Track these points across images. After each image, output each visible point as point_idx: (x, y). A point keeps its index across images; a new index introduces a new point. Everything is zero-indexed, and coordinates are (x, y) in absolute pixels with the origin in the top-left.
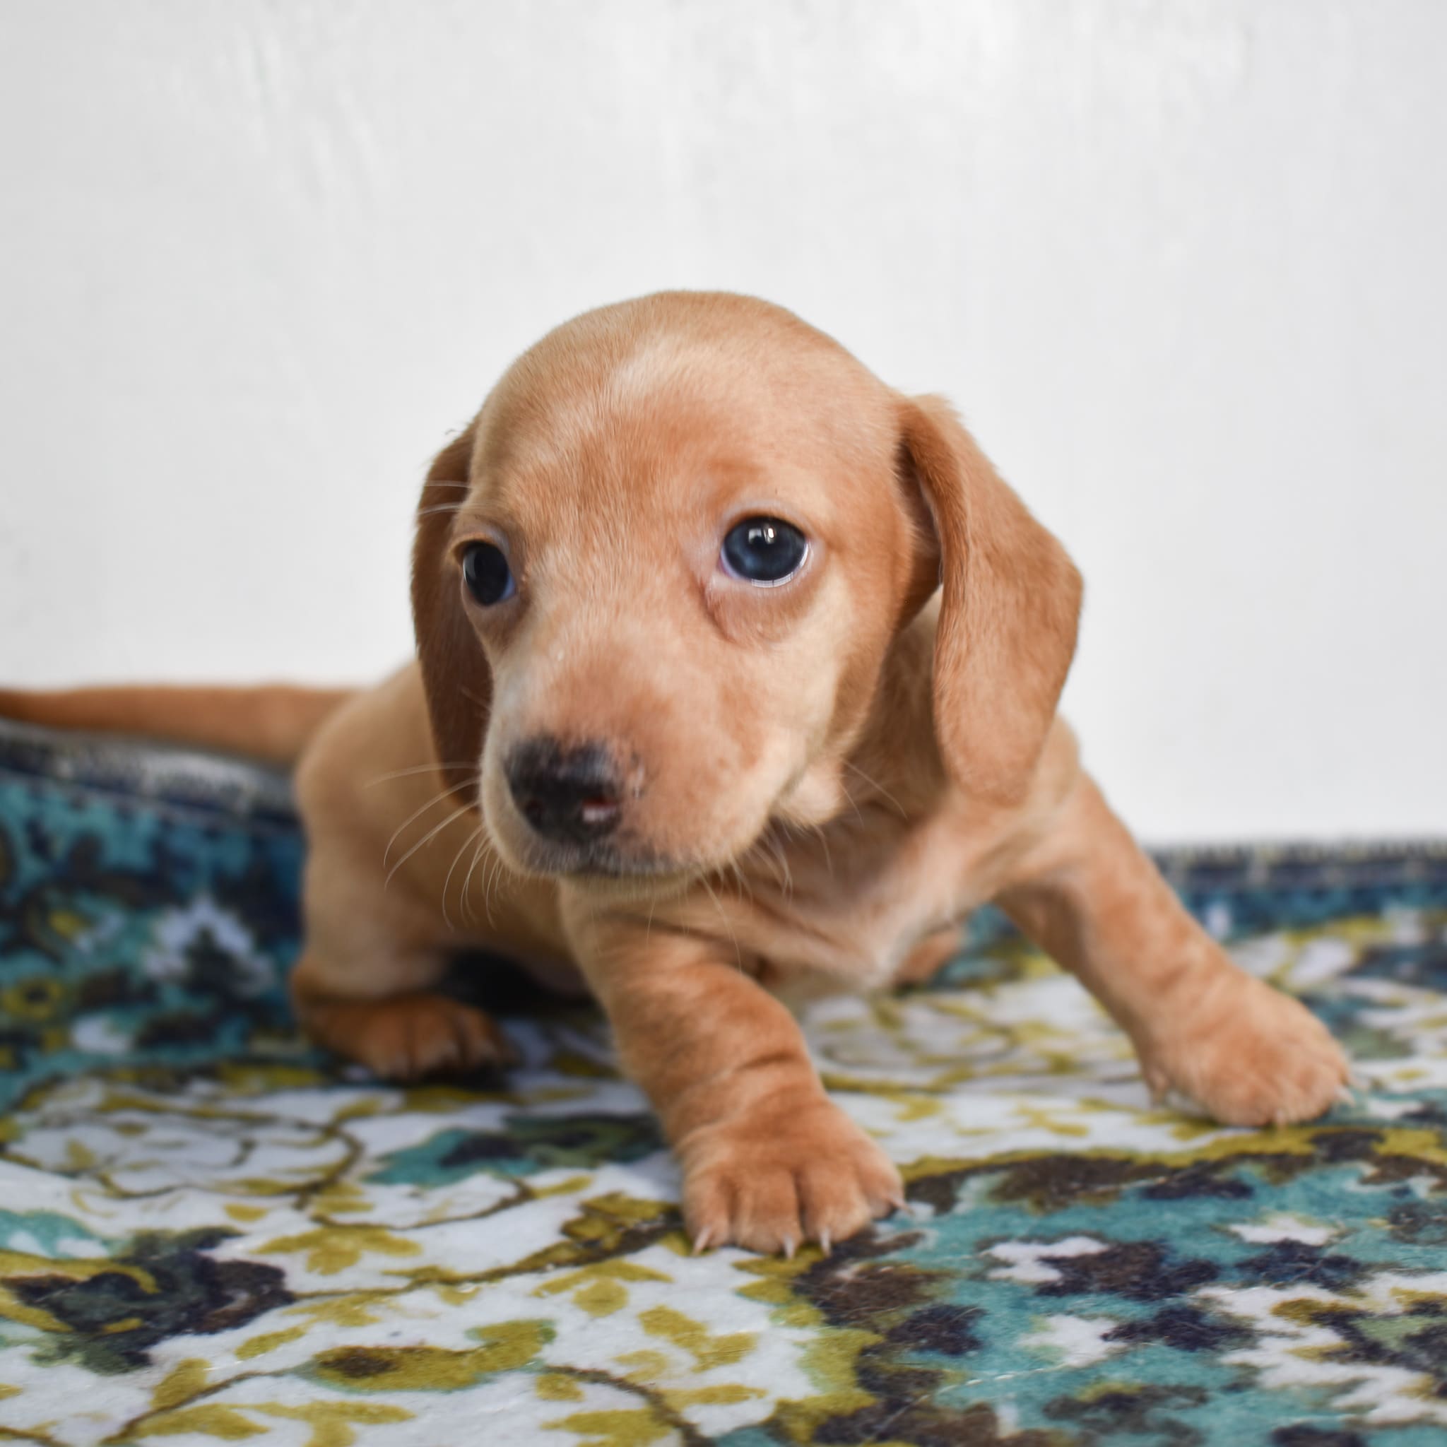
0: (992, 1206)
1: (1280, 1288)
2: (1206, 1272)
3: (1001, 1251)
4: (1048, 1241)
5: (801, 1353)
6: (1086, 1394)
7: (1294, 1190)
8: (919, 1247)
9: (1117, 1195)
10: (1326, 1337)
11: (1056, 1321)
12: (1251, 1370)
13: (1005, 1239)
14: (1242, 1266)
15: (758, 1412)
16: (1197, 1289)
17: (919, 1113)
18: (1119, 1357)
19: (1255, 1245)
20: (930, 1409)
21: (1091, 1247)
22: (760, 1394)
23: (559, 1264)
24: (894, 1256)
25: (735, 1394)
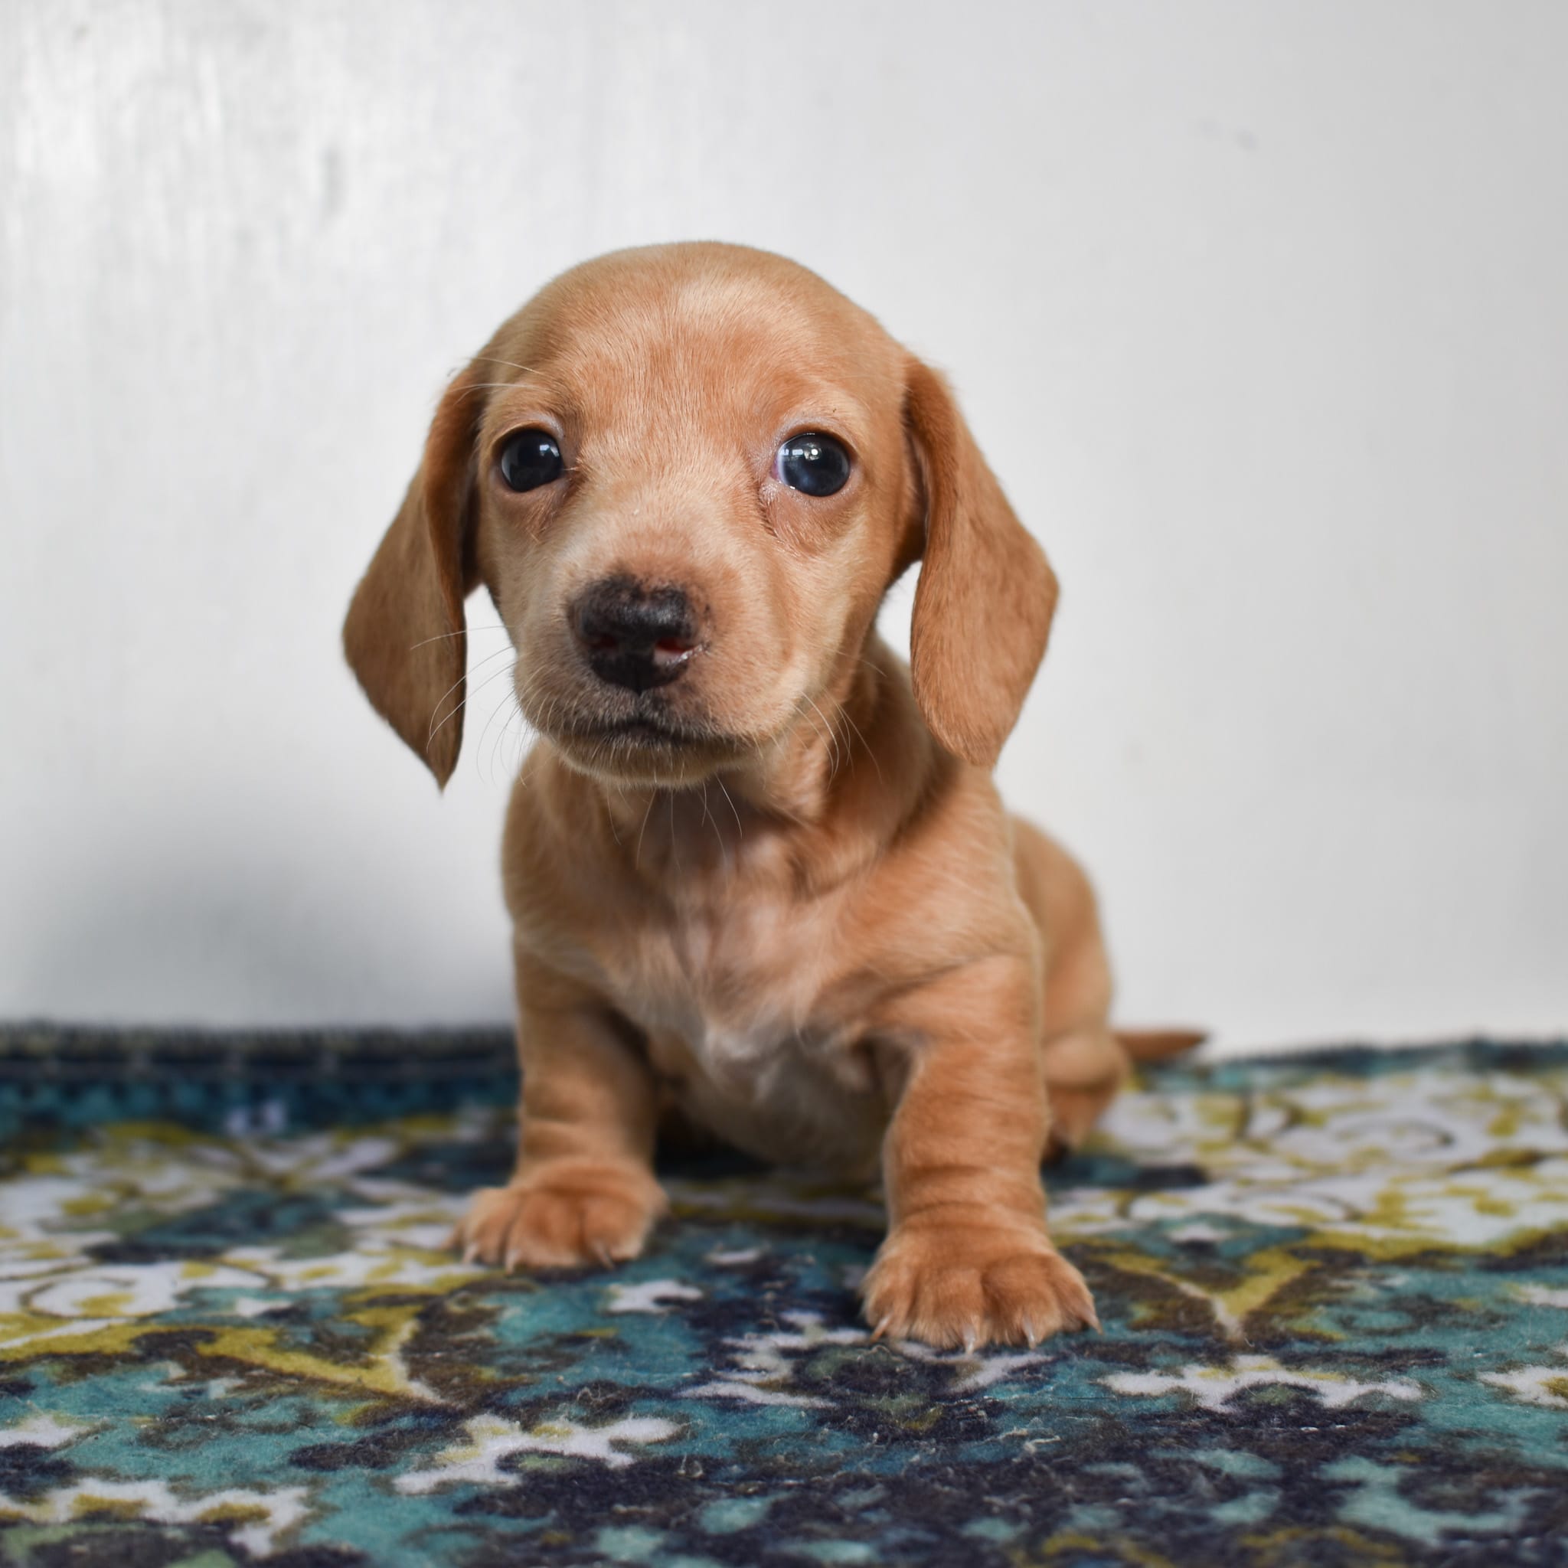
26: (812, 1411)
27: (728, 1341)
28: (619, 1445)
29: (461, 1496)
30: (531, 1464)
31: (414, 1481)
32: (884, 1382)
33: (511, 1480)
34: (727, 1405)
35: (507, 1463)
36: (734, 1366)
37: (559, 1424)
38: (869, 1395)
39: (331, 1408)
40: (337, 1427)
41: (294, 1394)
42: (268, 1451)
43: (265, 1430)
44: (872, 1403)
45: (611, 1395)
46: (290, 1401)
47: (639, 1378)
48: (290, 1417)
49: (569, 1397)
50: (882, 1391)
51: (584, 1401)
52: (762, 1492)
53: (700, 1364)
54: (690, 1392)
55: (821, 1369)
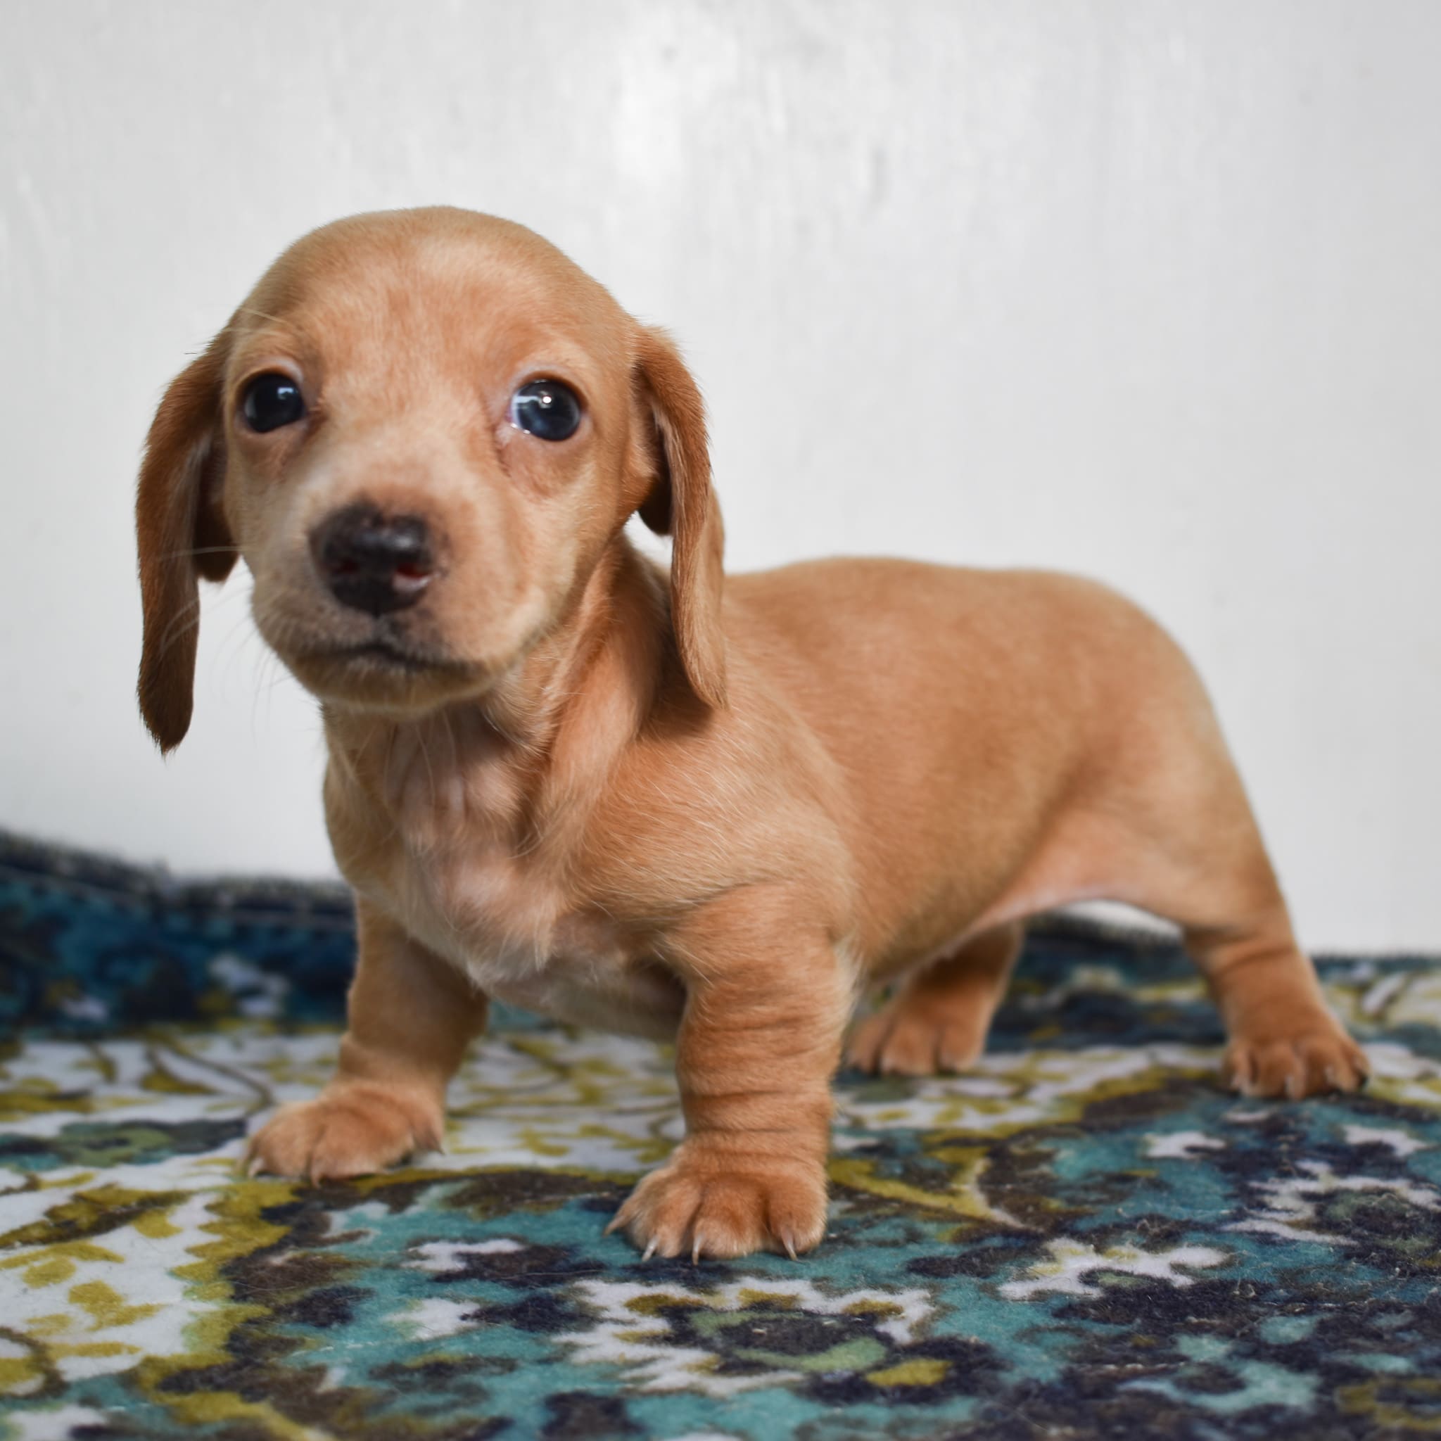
0: (441, 1211)
1: (648, 1285)
2: (594, 1269)
3: (427, 1248)
4: (471, 1240)
5: (190, 1320)
6: (412, 1361)
8: (358, 1242)
9: (561, 1205)
10: (659, 1325)
11: (428, 1303)
12: (571, 1347)
13: (435, 1240)
14: (625, 1268)
15: (121, 1363)
16: (574, 1282)
18: (463, 1334)
20: (274, 1368)
21: (507, 1246)
22: (132, 1350)
23: (27, 1242)
24: (332, 1249)
25: (112, 1349)
26: (1338, 1247)
27: (1254, 1184)
28: (1179, 1268)
29: (1055, 1303)
30: (1111, 1280)
31: (1015, 1289)
32: (1397, 1225)
33: (1095, 1293)
34: (1265, 1240)
35: (1088, 1278)
36: (1262, 1206)
37: (1126, 1249)
38: (1385, 1235)
39: (930, 1228)
40: (940, 1244)
41: (897, 1215)
42: (886, 1261)
43: (882, 1244)
44: (1389, 1243)
45: (1165, 1227)
46: (896, 1221)
47: (1185, 1214)
48: (900, 1234)
49: (1131, 1227)
50: (1395, 1233)
51: (1143, 1230)
52: (1307, 1312)
53: (1235, 1204)
54: (1230, 1227)
55: (1339, 1211)
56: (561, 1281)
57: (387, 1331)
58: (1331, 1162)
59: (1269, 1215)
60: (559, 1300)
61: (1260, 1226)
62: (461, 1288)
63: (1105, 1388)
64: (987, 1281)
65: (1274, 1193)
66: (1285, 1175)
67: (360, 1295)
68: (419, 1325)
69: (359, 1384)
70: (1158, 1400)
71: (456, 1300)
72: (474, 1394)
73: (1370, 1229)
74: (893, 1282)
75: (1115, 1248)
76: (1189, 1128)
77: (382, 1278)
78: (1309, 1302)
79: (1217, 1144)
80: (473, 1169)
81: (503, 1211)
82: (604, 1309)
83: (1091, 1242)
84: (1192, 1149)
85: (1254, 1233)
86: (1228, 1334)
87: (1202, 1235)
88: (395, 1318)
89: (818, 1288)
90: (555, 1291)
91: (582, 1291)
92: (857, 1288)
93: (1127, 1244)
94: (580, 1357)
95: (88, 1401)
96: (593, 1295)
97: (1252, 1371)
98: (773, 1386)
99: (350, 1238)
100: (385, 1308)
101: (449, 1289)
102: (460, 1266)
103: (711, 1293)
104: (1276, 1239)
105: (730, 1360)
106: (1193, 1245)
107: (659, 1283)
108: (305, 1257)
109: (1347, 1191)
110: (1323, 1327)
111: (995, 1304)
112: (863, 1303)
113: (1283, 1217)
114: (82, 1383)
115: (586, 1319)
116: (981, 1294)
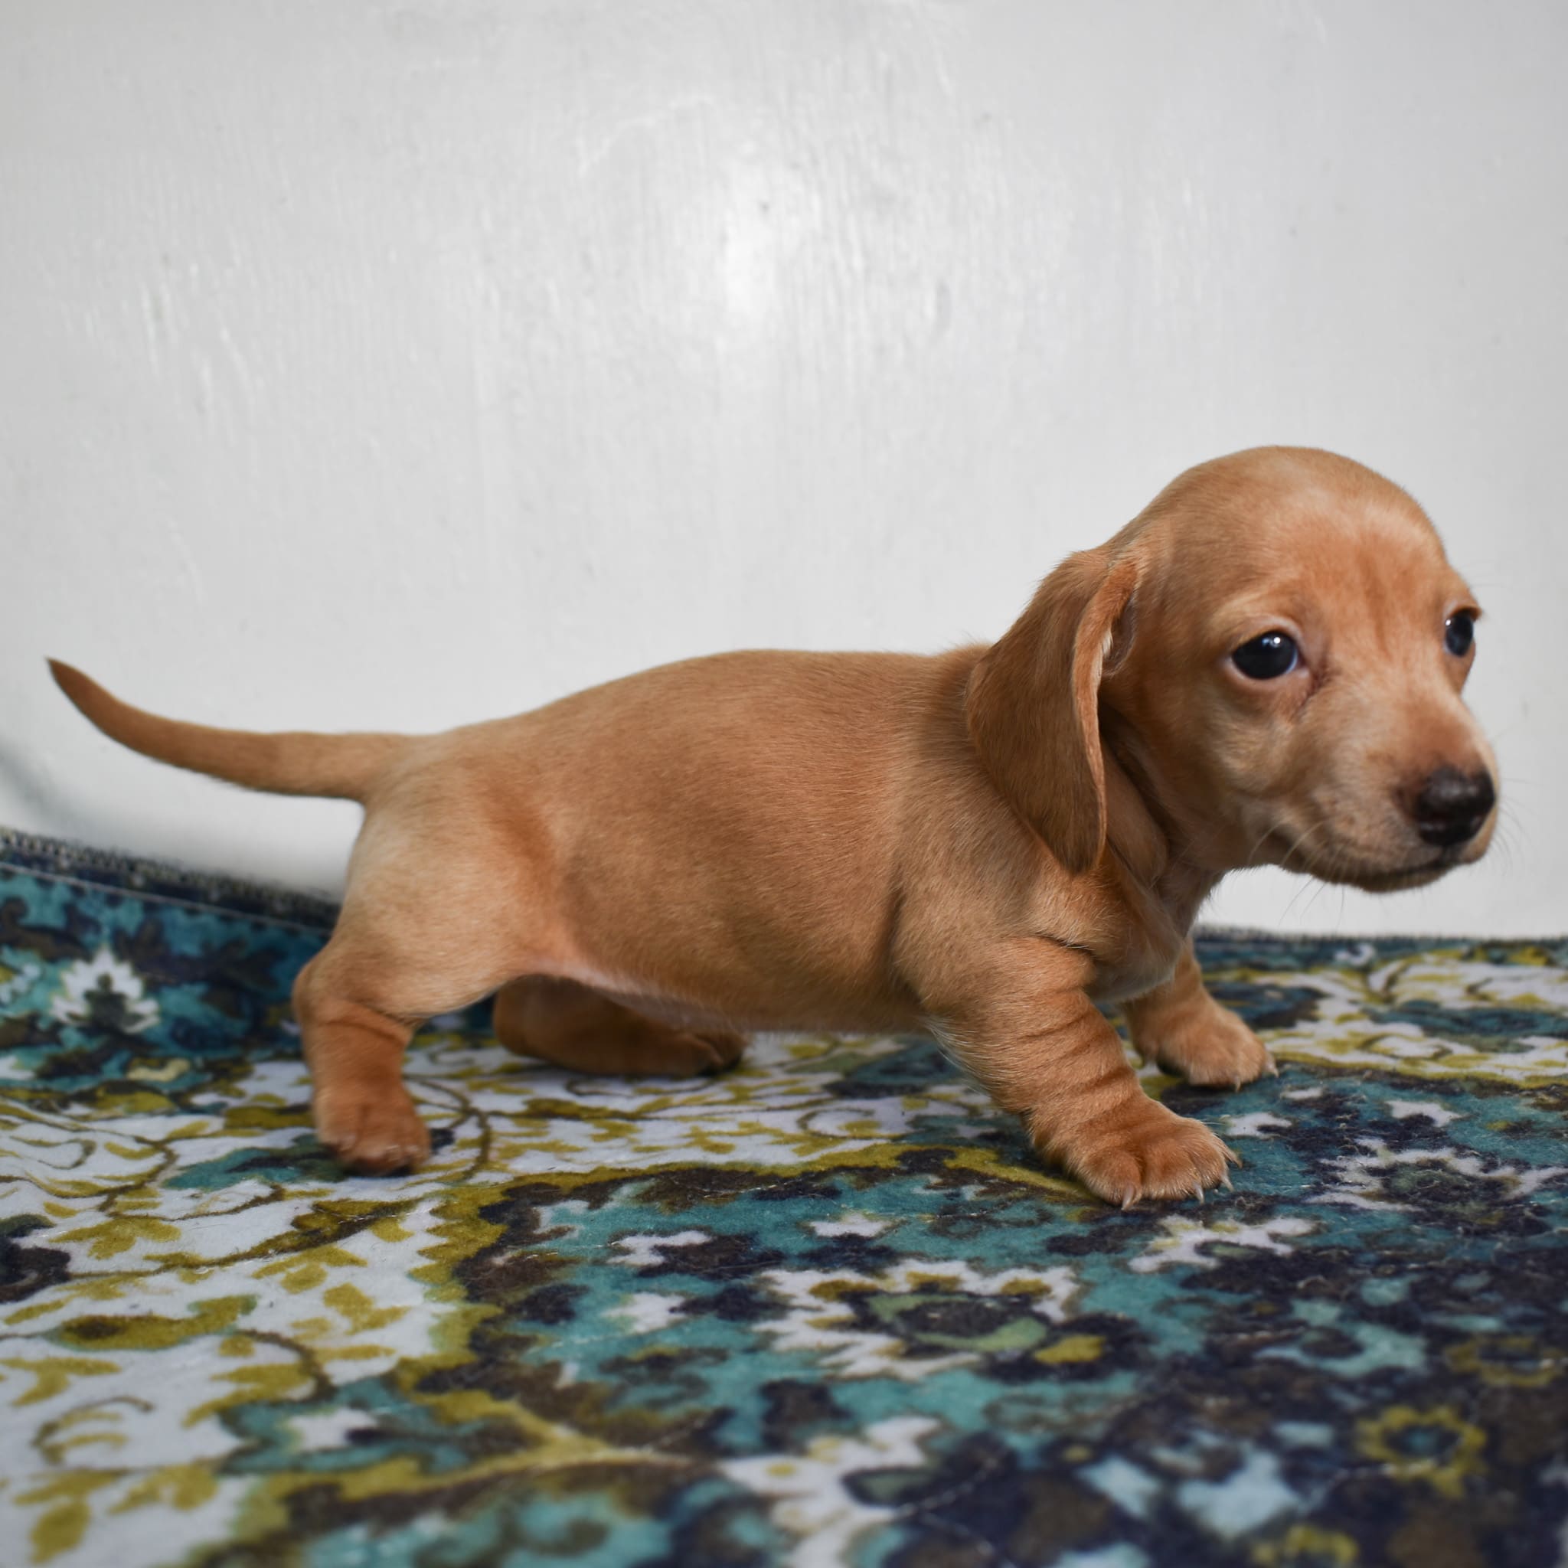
0: (634, 1207)
1: (826, 1272)
2: (776, 1259)
3: (628, 1242)
4: (664, 1234)
5: (435, 1322)
6: (636, 1354)
7: (872, 1193)
8: (567, 1237)
9: (736, 1197)
10: (841, 1311)
11: (638, 1297)
12: (771, 1336)
13: (633, 1233)
14: (802, 1256)
15: (380, 1366)
16: (761, 1272)
17: (615, 1133)
18: (675, 1326)
19: (821, 1238)
20: (514, 1365)
21: (697, 1238)
22: (388, 1352)
23: (283, 1251)
24: (545, 1245)
25: (370, 1352)
26: (1407, 1213)
27: (1325, 1161)
28: (1275, 1237)
29: (1181, 1274)
30: (1219, 1251)
31: (1144, 1264)
32: (1455, 1193)
33: (1211, 1263)
34: (1345, 1208)
35: (1204, 1249)
36: (1336, 1180)
37: (1229, 1223)
38: (1446, 1202)
39: (1059, 1210)
40: (1069, 1223)
41: (1026, 1198)
42: (1027, 1241)
43: (1019, 1224)
44: (1449, 1208)
45: (1259, 1202)
46: (1027, 1203)
47: (1272, 1190)
48: (1033, 1215)
49: (1230, 1204)
50: (1455, 1200)
51: (1241, 1206)
52: (1398, 1274)
53: (1313, 1179)
54: (1314, 1199)
55: (1402, 1183)
56: (750, 1271)
57: (609, 1326)
58: (1384, 1138)
59: (1344, 1188)
60: (752, 1291)
61: (1339, 1198)
62: (666, 1281)
63: (1243, 1358)
64: (1119, 1256)
65: (1343, 1170)
66: (1350, 1152)
67: (581, 1291)
68: (635, 1320)
69: (593, 1378)
70: (1289, 1365)
71: (663, 1293)
72: (697, 1386)
73: (1434, 1199)
74: (1038, 1261)
75: (1220, 1223)
76: (1256, 1109)
77: (593, 1275)
78: (1396, 1266)
79: (1284, 1123)
80: (656, 1167)
81: (686, 1205)
82: (792, 1296)
83: (1199, 1218)
84: (1264, 1129)
85: (1335, 1204)
86: (1333, 1298)
87: (1291, 1208)
88: (613, 1313)
89: (975, 1269)
90: (748, 1281)
91: (769, 1280)
92: (1006, 1268)
93: (1230, 1219)
94: (781, 1345)
95: (358, 1404)
96: (780, 1284)
97: (1365, 1333)
98: (957, 1367)
99: (559, 1233)
100: (601, 1304)
101: (654, 1283)
102: (658, 1260)
103: (882, 1276)
104: (1354, 1209)
105: (914, 1344)
106: (1287, 1216)
107: (835, 1269)
108: (522, 1256)
109: (1405, 1165)
110: (1415, 1290)
111: (1130, 1277)
112: (1014, 1284)
113: (1356, 1189)
114: (350, 1387)
115: (779, 1307)
116: (1116, 1270)
